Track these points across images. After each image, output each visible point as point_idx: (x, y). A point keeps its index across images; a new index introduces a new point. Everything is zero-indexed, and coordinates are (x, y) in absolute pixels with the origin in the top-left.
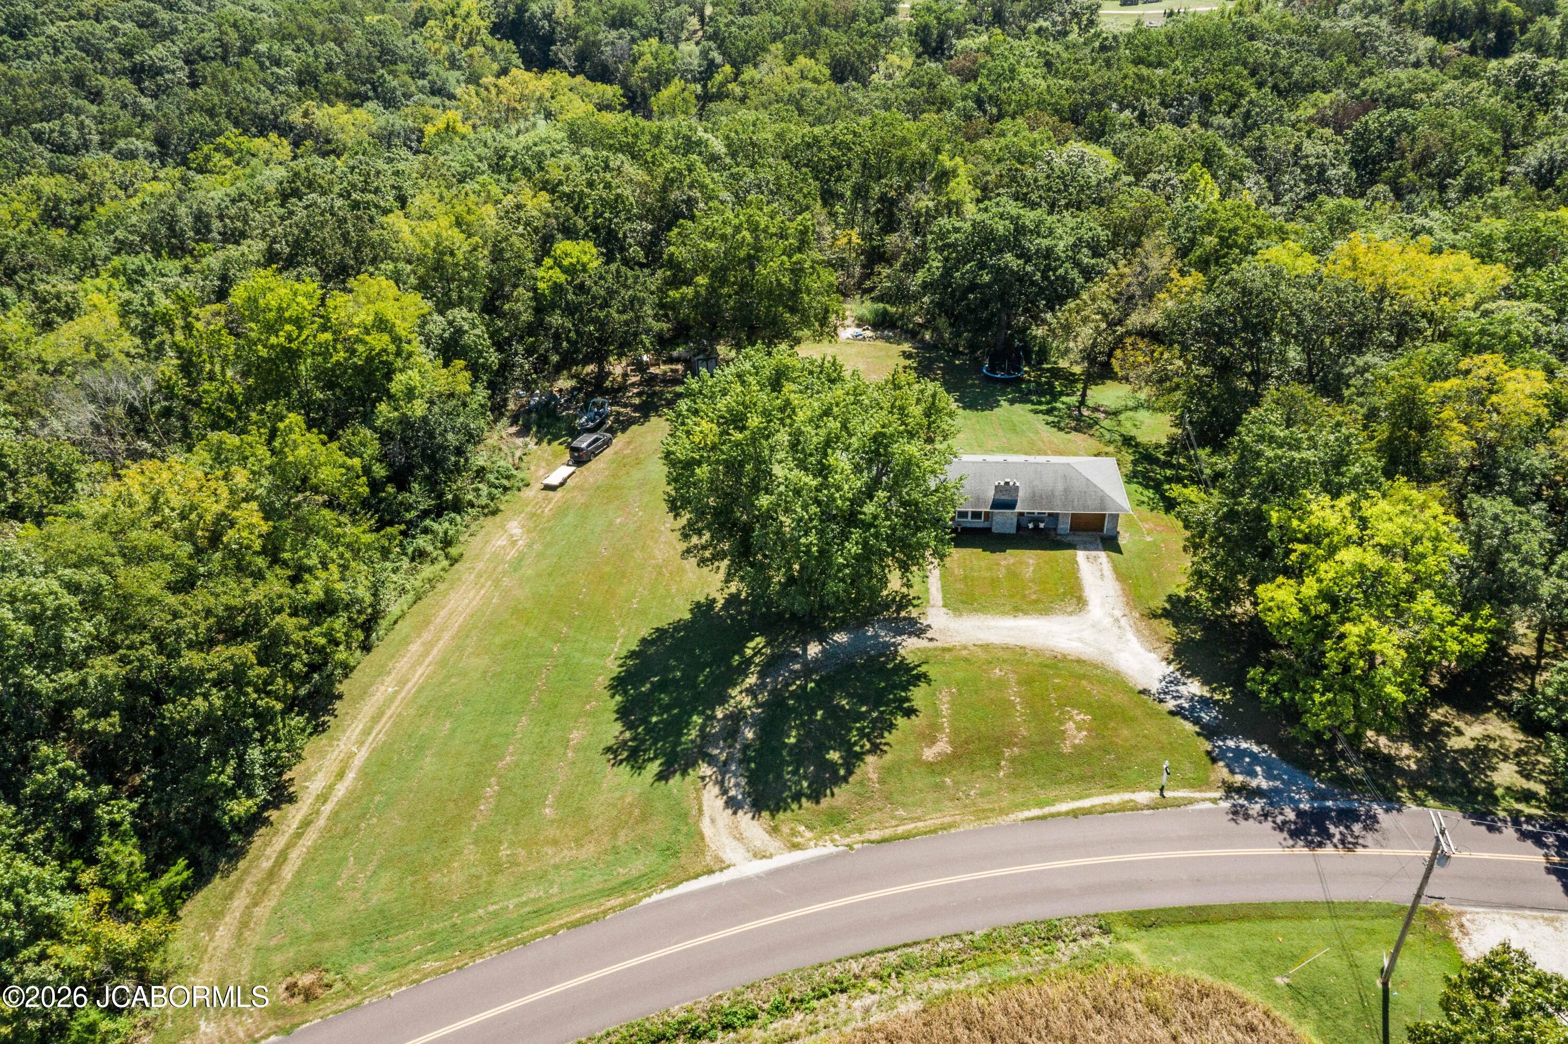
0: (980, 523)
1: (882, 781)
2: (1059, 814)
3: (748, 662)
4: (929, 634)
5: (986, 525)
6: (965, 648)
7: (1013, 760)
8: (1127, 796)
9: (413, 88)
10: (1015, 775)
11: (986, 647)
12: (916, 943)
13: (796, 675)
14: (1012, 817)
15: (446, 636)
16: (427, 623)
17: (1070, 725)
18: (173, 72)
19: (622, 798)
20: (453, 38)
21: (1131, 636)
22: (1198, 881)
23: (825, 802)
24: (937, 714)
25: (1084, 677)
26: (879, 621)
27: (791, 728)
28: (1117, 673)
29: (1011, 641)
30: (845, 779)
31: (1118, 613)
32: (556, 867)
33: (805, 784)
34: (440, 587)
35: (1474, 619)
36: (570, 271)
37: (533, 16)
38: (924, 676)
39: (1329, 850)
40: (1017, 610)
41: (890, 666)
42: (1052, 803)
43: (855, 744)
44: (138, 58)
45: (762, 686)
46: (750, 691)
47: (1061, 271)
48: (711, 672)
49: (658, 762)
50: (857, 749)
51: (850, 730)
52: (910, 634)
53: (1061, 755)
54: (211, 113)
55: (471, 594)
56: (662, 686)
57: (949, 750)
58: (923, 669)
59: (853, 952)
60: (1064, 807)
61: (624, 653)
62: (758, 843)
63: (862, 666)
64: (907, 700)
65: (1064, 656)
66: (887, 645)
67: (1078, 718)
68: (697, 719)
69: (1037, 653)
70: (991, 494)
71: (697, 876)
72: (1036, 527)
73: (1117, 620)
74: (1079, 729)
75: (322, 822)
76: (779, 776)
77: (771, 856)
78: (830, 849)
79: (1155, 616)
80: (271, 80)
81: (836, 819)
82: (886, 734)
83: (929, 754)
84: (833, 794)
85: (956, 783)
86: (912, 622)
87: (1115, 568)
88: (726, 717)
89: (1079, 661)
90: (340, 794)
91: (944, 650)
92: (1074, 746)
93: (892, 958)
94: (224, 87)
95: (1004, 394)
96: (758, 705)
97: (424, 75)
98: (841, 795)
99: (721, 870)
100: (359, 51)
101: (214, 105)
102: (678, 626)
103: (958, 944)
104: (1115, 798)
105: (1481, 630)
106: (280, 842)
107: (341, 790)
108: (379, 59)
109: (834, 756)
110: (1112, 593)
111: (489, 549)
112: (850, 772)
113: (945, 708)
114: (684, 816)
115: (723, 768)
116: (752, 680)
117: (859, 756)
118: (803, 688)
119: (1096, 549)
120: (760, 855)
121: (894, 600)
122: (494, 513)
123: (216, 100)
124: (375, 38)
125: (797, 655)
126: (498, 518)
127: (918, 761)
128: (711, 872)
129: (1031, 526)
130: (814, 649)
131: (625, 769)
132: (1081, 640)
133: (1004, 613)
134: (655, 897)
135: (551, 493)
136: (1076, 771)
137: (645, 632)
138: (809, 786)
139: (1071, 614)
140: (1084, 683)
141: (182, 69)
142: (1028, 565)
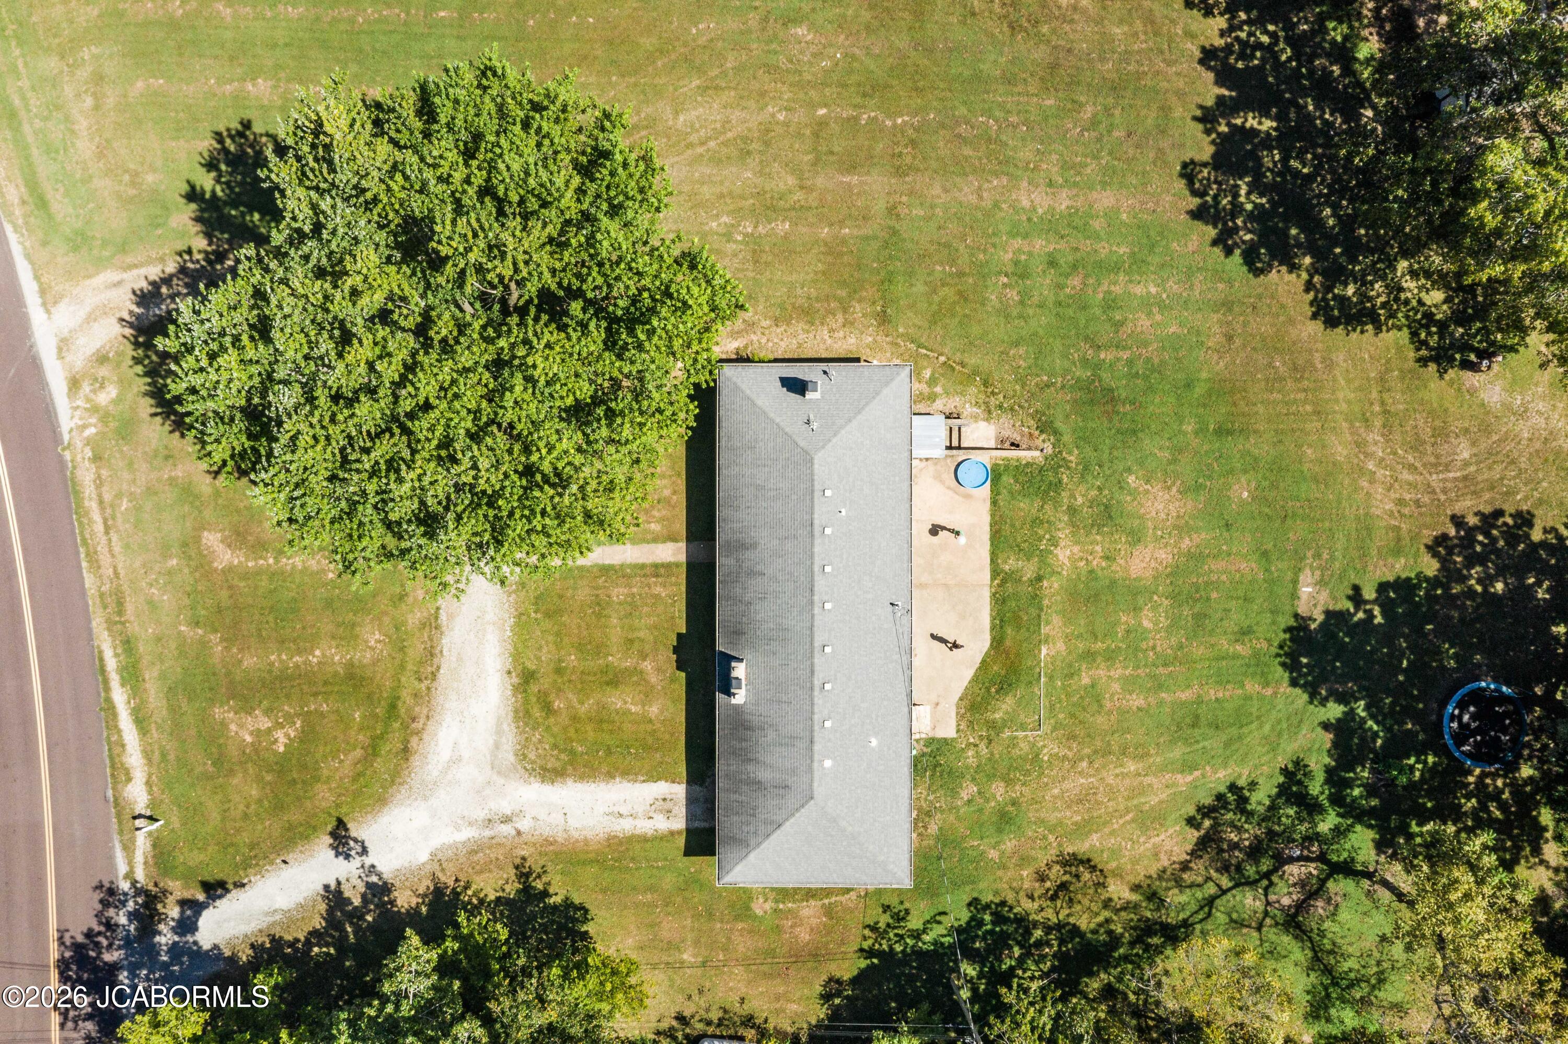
1: (171, 482)
2: (104, 690)
7: (201, 644)
8: (137, 774)
10: (182, 646)
14: (104, 635)
17: (265, 723)
21: (467, 834)
23: (144, 407)
28: (382, 801)
29: (447, 663)
31: (524, 825)
53: (209, 705)
60: (120, 699)
62: (81, 341)
65: (418, 733)
67: (279, 735)
69: (423, 697)
71: (37, 278)
73: (506, 820)
74: (257, 733)
77: (60, 357)
78: (64, 424)
81: (124, 429)
83: (212, 539)
84: (155, 415)
85: (171, 572)
89: (406, 752)
92: (224, 724)
98: (154, 426)
99: (44, 304)
110: (573, 823)
119: (690, 817)
120: (63, 346)
127: (201, 527)
128: (43, 292)
132: (456, 761)
133: (516, 656)
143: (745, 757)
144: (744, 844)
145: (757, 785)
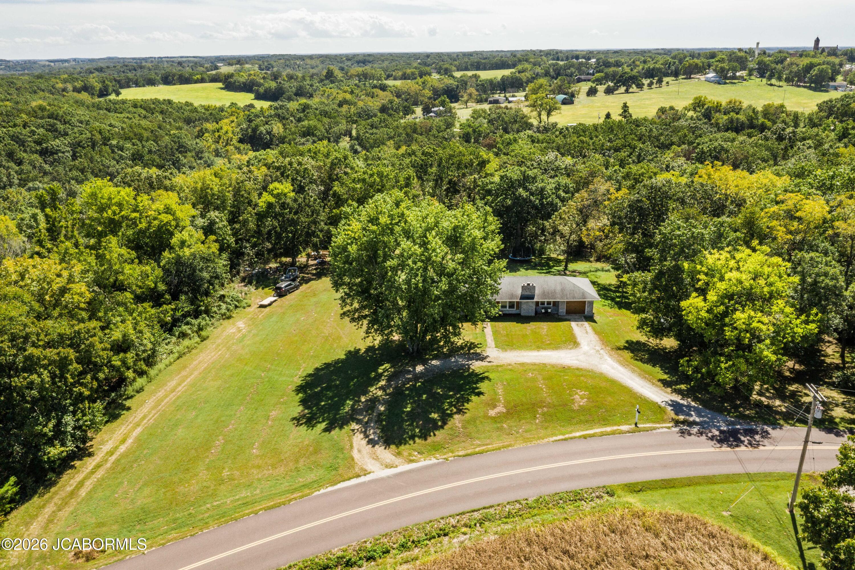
0: (514, 311)
1: (464, 427)
2: (575, 438)
3: (381, 375)
4: (488, 360)
5: (518, 312)
6: (510, 365)
7: (544, 414)
8: (615, 428)
9: (195, 164)
10: (546, 421)
11: (522, 364)
12: (491, 507)
13: (410, 380)
14: (546, 440)
15: (196, 373)
16: (185, 367)
17: (577, 397)
18: (63, 153)
19: (302, 442)
20: (218, 142)
21: (607, 358)
22: (665, 466)
23: (430, 440)
24: (496, 394)
25: (582, 376)
26: (458, 355)
27: (407, 404)
28: (602, 374)
29: (537, 361)
30: (442, 427)
31: (598, 348)
32: (259, 480)
33: (417, 430)
34: (194, 351)
35: (808, 316)
36: (278, 196)
37: (261, 133)
38: (487, 378)
39: (743, 448)
40: (539, 348)
41: (467, 374)
42: (571, 432)
43: (447, 409)
44: (44, 145)
45: (388, 386)
46: (382, 388)
47: (550, 199)
48: (358, 381)
49: (325, 423)
50: (449, 412)
51: (444, 403)
52: (477, 360)
53: (574, 411)
54: (82, 171)
55: (213, 354)
56: (328, 388)
57: (504, 410)
58: (486, 374)
59: (452, 513)
60: (578, 434)
61: (305, 374)
62: (388, 461)
63: (449, 375)
64: (477, 388)
65: (569, 367)
66: (464, 365)
67: (581, 393)
68: (349, 402)
69: (553, 366)
70: (519, 292)
71: (349, 479)
72: (546, 312)
73: (598, 351)
74: (582, 398)
75: (108, 465)
76: (401, 427)
77: (397, 466)
78: (434, 461)
79: (619, 349)
80: (117, 157)
81: (437, 448)
82: (466, 404)
84: (435, 435)
85: (510, 427)
86: (479, 354)
87: (594, 329)
88: (367, 401)
89: (578, 369)
90: (122, 451)
91: (497, 366)
92: (580, 406)
93: (476, 515)
94: (91, 160)
95: (522, 266)
96: (387, 395)
97: (200, 158)
98: (440, 435)
99: (365, 475)
100: (167, 145)
101: (85, 167)
102: (337, 362)
103: (518, 506)
104: (609, 429)
105: (813, 321)
106: (79, 477)
107: (123, 449)
108: (177, 150)
109: (434, 416)
110: (593, 340)
111: (225, 334)
112: (445, 423)
113: (500, 391)
114: (341, 450)
115: (366, 425)
116: (383, 383)
117: (451, 415)
118: (414, 386)
119: (582, 321)
120: (388, 466)
121: (466, 345)
122: (229, 318)
123: (86, 164)
124: (176, 139)
125: (410, 371)
126: (231, 321)
127: (486, 417)
128: (358, 476)
129: (543, 311)
130: (419, 368)
131: (303, 428)
132: (577, 360)
133: (531, 350)
134: (322, 491)
135: (263, 309)
136: (582, 418)
137: (318, 364)
138: (420, 432)
139: (571, 349)
140: (582, 378)
141: (69, 152)
142: (543, 329)
143: (554, 293)
144: (584, 294)
145: (563, 290)
